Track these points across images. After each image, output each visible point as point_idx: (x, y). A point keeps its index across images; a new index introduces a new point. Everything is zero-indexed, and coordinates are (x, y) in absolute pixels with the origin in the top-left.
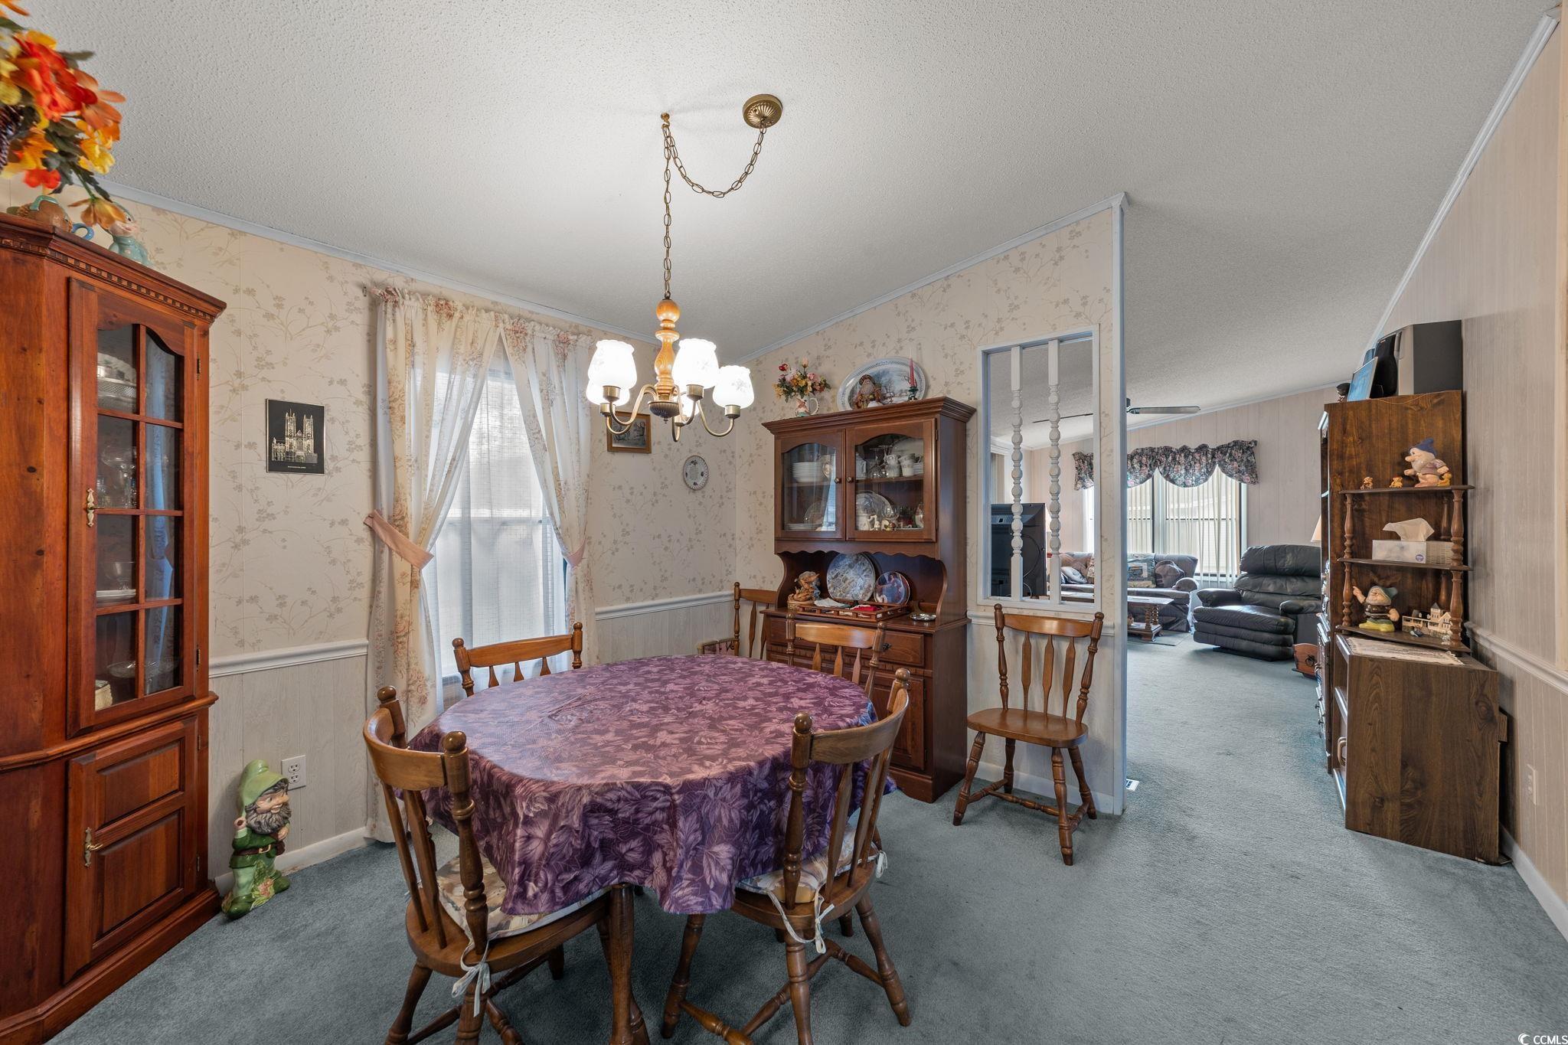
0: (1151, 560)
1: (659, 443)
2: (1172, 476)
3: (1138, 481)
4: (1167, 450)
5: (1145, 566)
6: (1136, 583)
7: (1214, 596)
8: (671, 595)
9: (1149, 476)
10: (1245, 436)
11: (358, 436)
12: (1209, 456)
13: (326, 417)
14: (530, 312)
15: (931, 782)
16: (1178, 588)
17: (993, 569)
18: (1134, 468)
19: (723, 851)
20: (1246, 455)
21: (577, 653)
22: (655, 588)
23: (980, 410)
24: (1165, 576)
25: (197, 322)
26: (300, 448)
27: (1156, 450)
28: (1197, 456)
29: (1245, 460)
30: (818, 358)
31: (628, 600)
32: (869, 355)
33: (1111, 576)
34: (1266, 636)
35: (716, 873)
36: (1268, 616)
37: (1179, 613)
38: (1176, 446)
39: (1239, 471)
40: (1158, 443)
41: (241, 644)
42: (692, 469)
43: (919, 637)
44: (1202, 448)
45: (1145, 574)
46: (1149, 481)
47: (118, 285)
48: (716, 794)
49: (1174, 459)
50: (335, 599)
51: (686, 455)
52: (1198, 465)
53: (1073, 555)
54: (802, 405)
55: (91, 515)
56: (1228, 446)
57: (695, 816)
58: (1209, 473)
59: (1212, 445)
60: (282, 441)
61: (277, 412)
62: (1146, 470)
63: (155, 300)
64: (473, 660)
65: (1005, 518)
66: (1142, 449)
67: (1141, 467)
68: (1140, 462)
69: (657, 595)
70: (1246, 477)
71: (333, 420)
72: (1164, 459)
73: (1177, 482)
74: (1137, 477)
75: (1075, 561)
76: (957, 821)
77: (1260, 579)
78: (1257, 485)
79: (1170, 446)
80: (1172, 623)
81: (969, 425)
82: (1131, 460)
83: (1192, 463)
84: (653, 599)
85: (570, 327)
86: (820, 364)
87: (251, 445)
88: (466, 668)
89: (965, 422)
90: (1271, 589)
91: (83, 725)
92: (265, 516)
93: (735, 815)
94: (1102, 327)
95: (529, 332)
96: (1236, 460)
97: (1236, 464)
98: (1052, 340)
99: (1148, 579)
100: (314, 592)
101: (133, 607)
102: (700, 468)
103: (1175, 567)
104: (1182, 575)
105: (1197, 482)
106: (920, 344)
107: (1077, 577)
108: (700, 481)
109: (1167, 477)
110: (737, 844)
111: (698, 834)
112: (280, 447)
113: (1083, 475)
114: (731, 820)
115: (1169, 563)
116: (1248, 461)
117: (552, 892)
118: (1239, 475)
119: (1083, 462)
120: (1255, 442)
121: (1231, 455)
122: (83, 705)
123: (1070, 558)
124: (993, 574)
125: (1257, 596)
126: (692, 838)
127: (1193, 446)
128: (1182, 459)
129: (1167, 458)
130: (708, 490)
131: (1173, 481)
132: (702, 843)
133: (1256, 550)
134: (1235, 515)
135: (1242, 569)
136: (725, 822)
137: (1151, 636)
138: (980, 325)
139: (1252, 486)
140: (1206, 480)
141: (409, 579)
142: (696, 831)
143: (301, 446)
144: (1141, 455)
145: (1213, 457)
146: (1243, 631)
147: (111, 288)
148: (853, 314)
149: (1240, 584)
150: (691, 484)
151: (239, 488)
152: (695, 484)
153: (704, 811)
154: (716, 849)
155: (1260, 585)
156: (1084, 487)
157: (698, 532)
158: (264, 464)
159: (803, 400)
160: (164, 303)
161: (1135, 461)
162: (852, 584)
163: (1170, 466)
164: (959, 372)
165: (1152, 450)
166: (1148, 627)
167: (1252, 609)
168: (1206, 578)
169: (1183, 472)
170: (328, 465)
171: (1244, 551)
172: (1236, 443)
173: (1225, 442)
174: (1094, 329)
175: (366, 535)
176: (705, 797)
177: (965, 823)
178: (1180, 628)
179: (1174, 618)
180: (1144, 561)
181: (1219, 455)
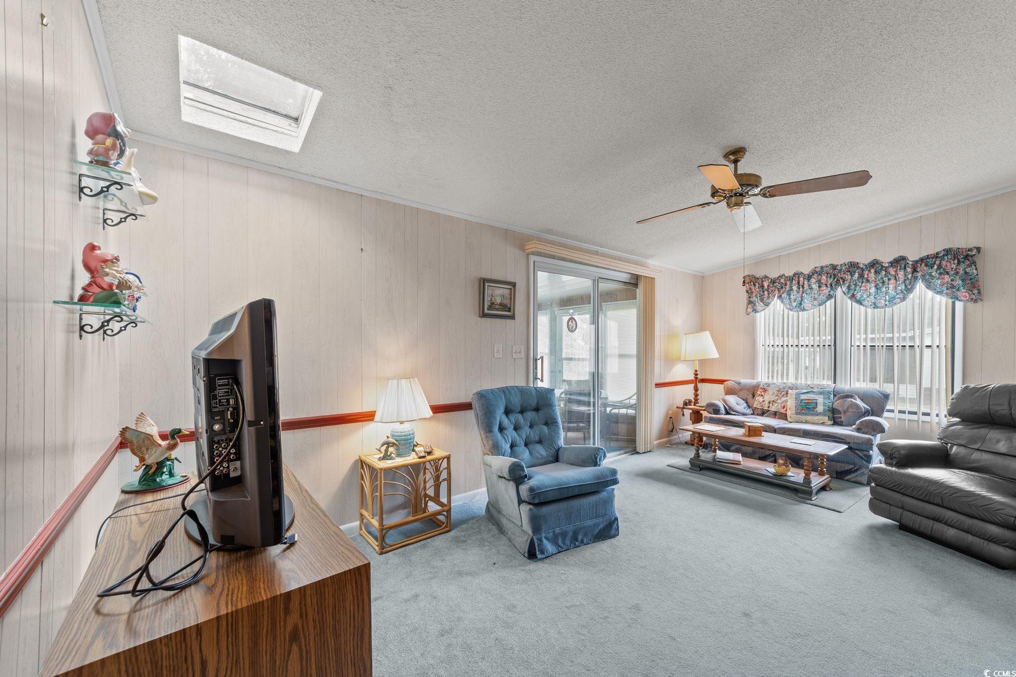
0: (829, 393)
2: (858, 296)
3: (816, 303)
4: (853, 266)
5: (820, 400)
6: (809, 418)
7: (902, 452)
9: (830, 297)
10: (960, 242)
12: (909, 270)
16: (858, 430)
18: (811, 289)
20: (962, 266)
24: (845, 412)
27: (839, 268)
28: (892, 271)
29: (961, 272)
34: (994, 530)
36: (997, 498)
37: (858, 461)
38: (863, 259)
39: (953, 287)
40: (841, 259)
44: (899, 262)
45: (820, 409)
46: (830, 304)
49: (861, 276)
52: (893, 281)
53: (739, 383)
56: (936, 256)
58: (909, 290)
59: (912, 257)
62: (826, 291)
66: (822, 267)
67: (820, 287)
68: (819, 281)
70: (963, 293)
72: (848, 277)
73: (866, 303)
74: (815, 299)
75: (742, 390)
77: (983, 431)
78: (979, 304)
79: (856, 260)
80: (849, 472)
82: (809, 281)
83: (886, 279)
90: (1002, 447)
96: (948, 273)
97: (947, 278)
99: (823, 414)
103: (859, 402)
104: (867, 413)
105: (892, 301)
107: (741, 406)
109: (853, 297)
113: (754, 299)
115: (851, 397)
116: (966, 273)
118: (952, 291)
119: (755, 285)
120: (978, 249)
121: (940, 267)
123: (736, 386)
125: (976, 456)
127: (886, 259)
128: (872, 275)
129: (852, 276)
131: (859, 302)
133: (976, 390)
134: (943, 340)
135: (951, 414)
137: (810, 493)
139: (970, 305)
140: (904, 299)
144: (820, 274)
145: (915, 270)
146: (949, 514)
149: (947, 436)
155: (983, 440)
156: (755, 311)
161: (813, 280)
163: (856, 285)
165: (834, 267)
166: (807, 480)
167: (967, 479)
168: (902, 416)
169: (873, 290)
171: (957, 390)
172: (948, 251)
173: (932, 251)
178: (859, 479)
179: (851, 467)
180: (821, 393)
181: (922, 268)
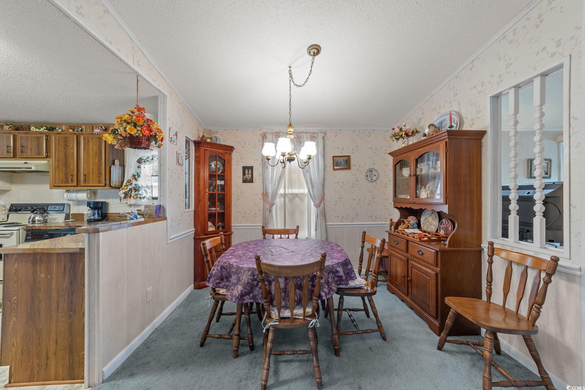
1: (355, 165)
8: (360, 221)
11: (260, 173)
13: (254, 169)
14: (305, 130)
15: (438, 325)
17: (520, 222)
19: (240, 288)
21: (297, 235)
22: (353, 218)
23: (489, 131)
25: (228, 152)
26: (248, 177)
30: (420, 119)
31: (341, 221)
32: (438, 113)
33: (579, 233)
35: (236, 292)
41: (238, 222)
42: (370, 174)
43: (434, 251)
47: (213, 148)
48: (244, 272)
50: (255, 214)
51: (367, 168)
54: (404, 143)
55: (207, 193)
57: (236, 276)
60: (245, 176)
61: (244, 168)
63: (220, 149)
64: (267, 232)
65: (531, 191)
69: (354, 221)
71: (255, 169)
76: (440, 348)
81: (483, 140)
84: (352, 222)
85: (319, 131)
86: (420, 122)
87: (240, 177)
88: (264, 234)
89: (481, 139)
91: (206, 233)
92: (242, 193)
93: (246, 280)
94: (572, 57)
95: (302, 136)
98: (536, 77)
100: (251, 211)
101: (215, 212)
102: (374, 173)
106: (460, 102)
108: (374, 178)
110: (244, 287)
111: (236, 281)
112: (245, 177)
114: (245, 281)
117: (213, 283)
122: (206, 230)
124: (520, 225)
126: (234, 281)
130: (378, 181)
132: (237, 283)
136: (243, 281)
138: (489, 82)
141: (269, 209)
142: (235, 280)
143: (248, 176)
147: (212, 149)
148: (431, 95)
150: (370, 179)
151: (238, 187)
152: (371, 179)
153: (239, 275)
154: (239, 286)
157: (373, 198)
158: (242, 181)
159: (404, 141)
160: (221, 149)
162: (430, 224)
164: (478, 112)
170: (254, 180)
174: (566, 61)
175: (262, 198)
176: (241, 272)
177: (444, 351)
